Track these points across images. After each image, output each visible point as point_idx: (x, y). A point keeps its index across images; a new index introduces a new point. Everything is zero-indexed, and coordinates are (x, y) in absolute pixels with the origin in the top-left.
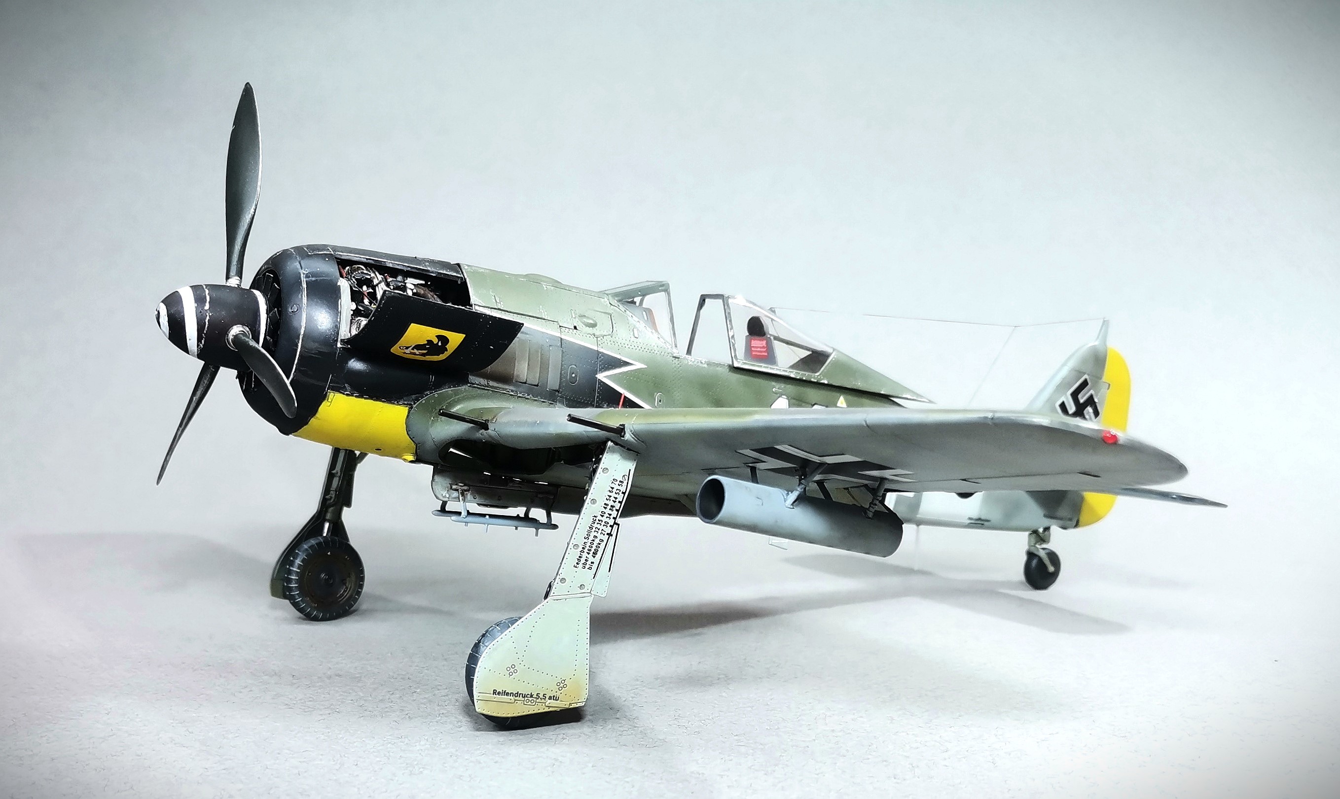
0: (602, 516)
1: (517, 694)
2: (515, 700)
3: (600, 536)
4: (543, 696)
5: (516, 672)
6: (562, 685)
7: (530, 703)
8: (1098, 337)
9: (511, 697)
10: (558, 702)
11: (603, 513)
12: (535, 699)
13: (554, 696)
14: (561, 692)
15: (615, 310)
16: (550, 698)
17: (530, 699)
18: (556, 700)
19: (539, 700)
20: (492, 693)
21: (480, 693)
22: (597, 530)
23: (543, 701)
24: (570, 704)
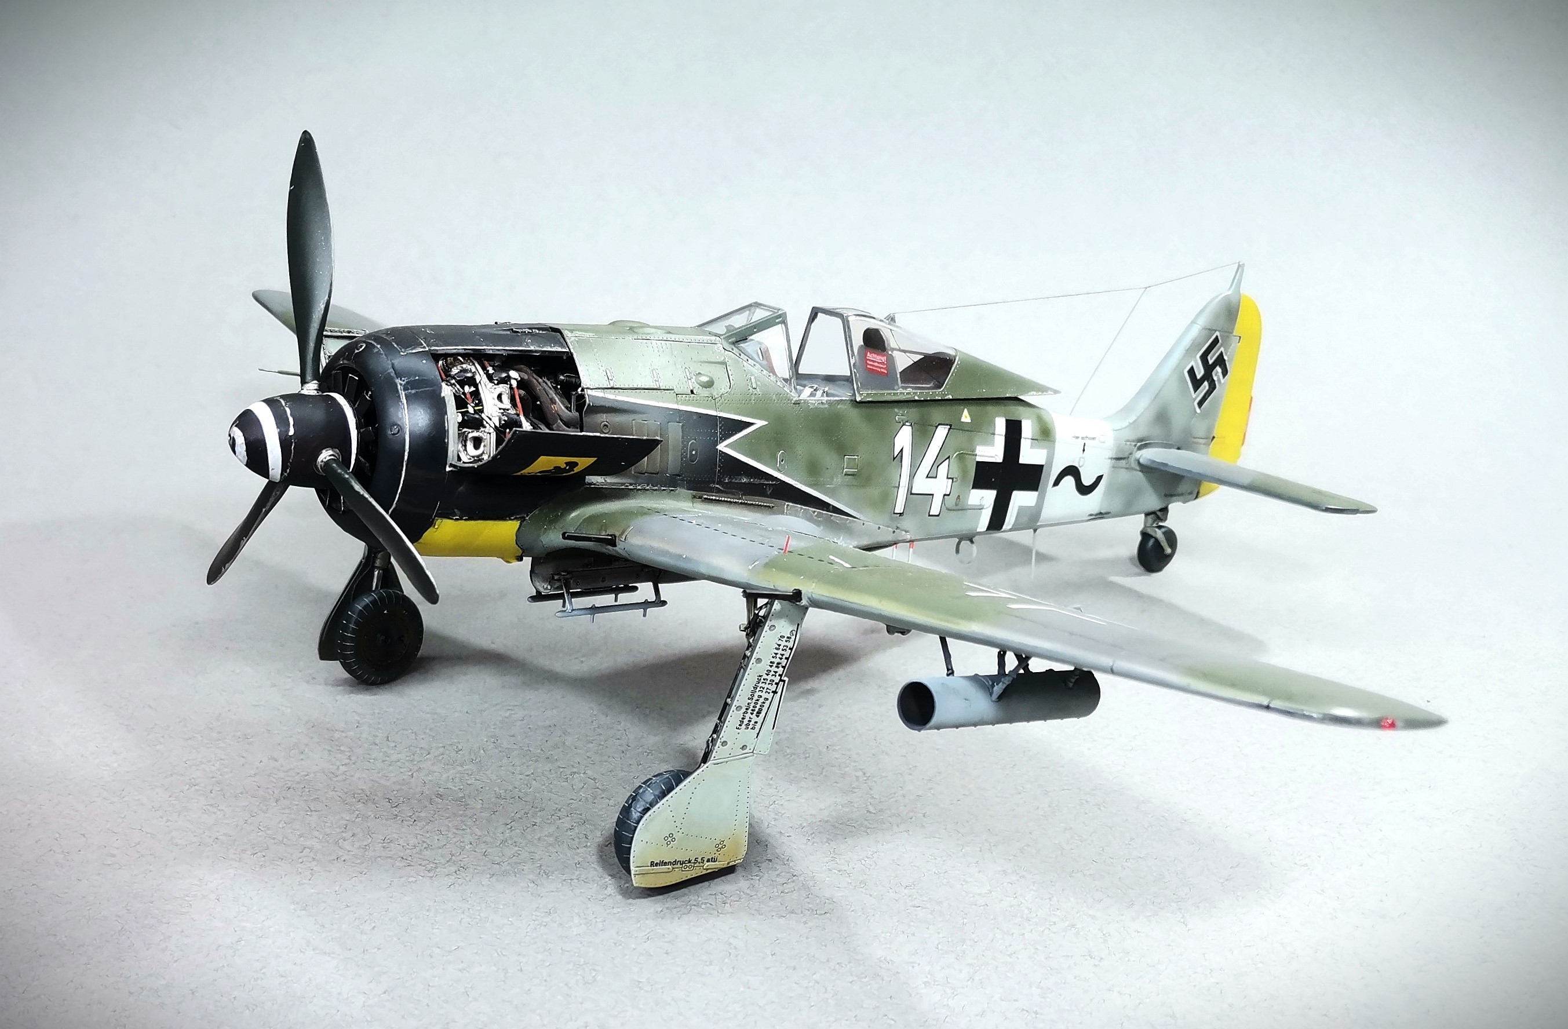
0: (768, 675)
1: (676, 862)
2: (673, 868)
3: (764, 695)
4: (702, 860)
5: (674, 840)
6: (720, 846)
7: (688, 869)
8: (1231, 286)
9: (669, 867)
10: (717, 863)
11: (768, 673)
12: (693, 864)
13: (712, 858)
14: (719, 853)
15: (730, 358)
16: (708, 861)
17: (688, 865)
18: (714, 862)
19: (697, 864)
20: (649, 865)
21: (637, 867)
22: (762, 689)
23: (701, 864)
24: (728, 863)
